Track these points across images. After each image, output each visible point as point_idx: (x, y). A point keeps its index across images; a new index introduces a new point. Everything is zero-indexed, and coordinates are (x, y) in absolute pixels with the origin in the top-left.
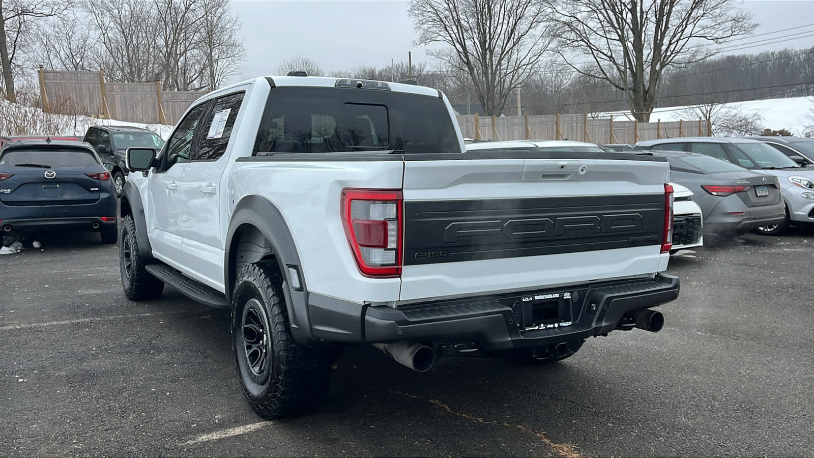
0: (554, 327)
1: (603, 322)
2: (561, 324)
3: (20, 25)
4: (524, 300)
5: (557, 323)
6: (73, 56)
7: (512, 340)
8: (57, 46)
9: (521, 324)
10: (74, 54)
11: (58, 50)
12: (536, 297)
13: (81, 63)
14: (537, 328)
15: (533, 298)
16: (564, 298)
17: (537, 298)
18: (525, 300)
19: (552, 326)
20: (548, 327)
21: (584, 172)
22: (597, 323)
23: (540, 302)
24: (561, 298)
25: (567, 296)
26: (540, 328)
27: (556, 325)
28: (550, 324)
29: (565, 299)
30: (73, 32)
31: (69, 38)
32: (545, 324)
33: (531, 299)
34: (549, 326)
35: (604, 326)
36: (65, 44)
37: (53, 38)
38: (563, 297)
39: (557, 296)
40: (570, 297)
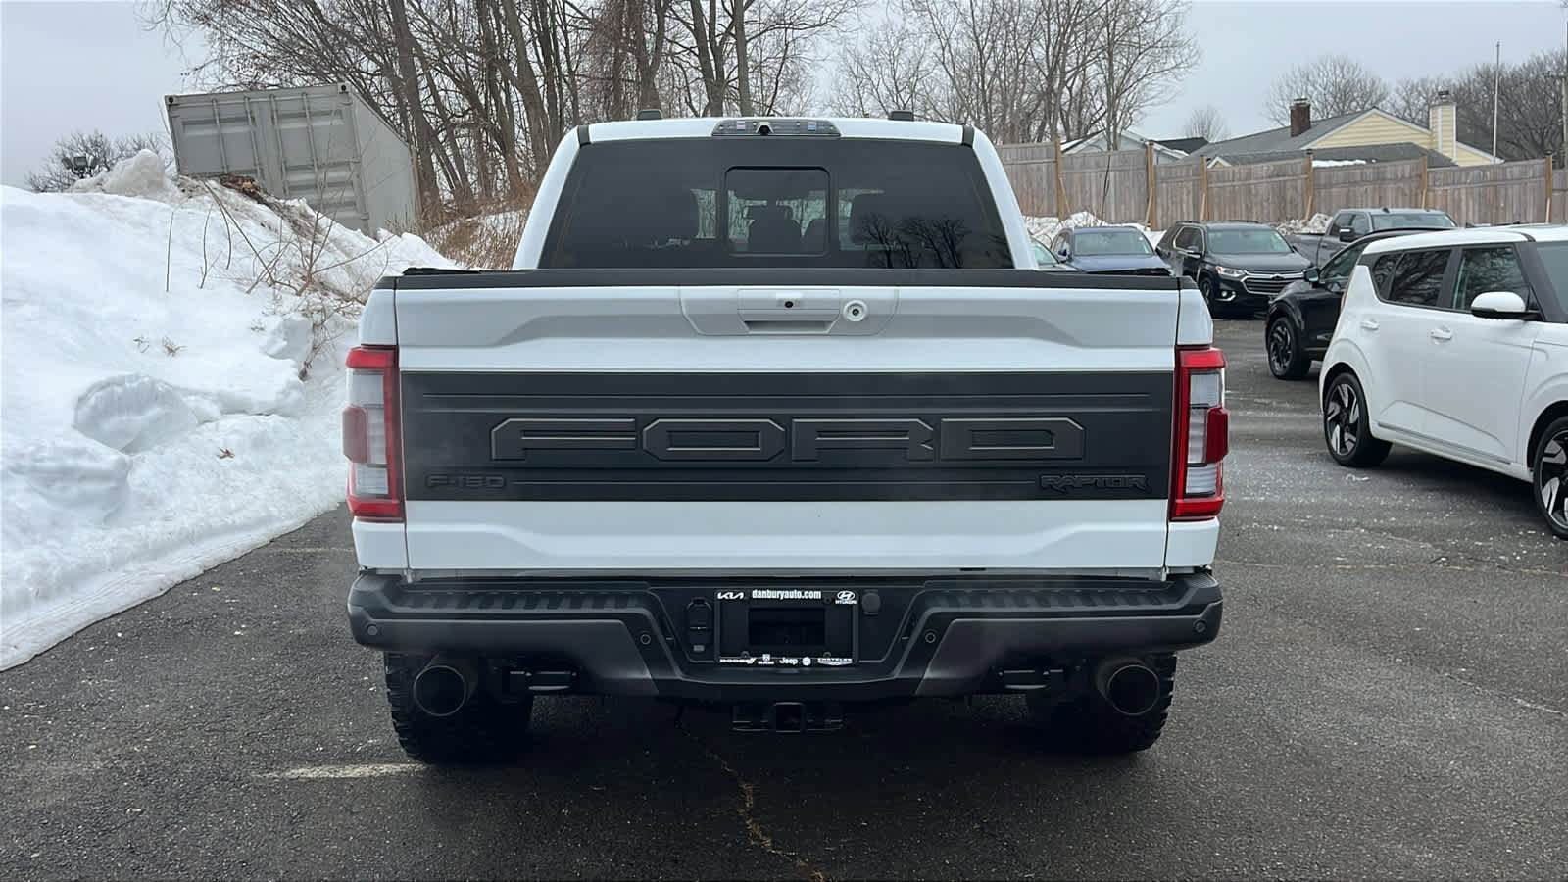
0: (800, 665)
1: (928, 670)
2: (821, 661)
3: (787, 45)
4: (720, 596)
5: (809, 656)
6: (898, 92)
7: (654, 680)
8: (874, 76)
9: (709, 646)
10: (900, 88)
11: (876, 83)
12: (754, 592)
13: (910, 102)
14: (751, 661)
15: (748, 594)
16: (837, 602)
17: (756, 594)
18: (725, 596)
19: (793, 661)
20: (781, 662)
21: (860, 318)
22: (902, 672)
23: (766, 605)
24: (829, 602)
25: (846, 597)
26: (760, 663)
27: (807, 661)
28: (789, 656)
29: (839, 605)
30: (900, 49)
31: (893, 60)
32: (776, 654)
33: (741, 595)
34: (785, 661)
35: (928, 680)
36: (887, 71)
37: (868, 61)
38: (834, 600)
39: (817, 595)
40: (855, 602)
